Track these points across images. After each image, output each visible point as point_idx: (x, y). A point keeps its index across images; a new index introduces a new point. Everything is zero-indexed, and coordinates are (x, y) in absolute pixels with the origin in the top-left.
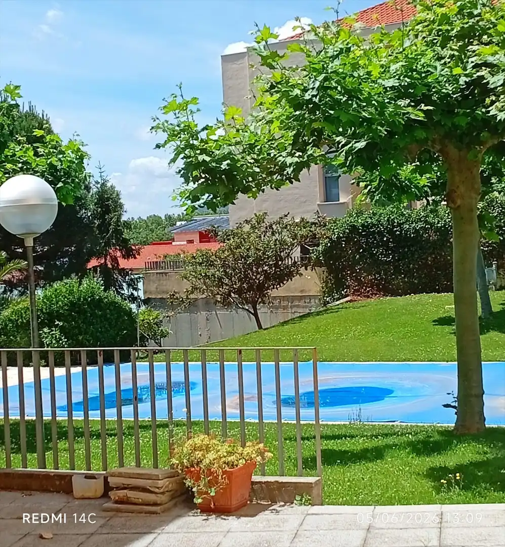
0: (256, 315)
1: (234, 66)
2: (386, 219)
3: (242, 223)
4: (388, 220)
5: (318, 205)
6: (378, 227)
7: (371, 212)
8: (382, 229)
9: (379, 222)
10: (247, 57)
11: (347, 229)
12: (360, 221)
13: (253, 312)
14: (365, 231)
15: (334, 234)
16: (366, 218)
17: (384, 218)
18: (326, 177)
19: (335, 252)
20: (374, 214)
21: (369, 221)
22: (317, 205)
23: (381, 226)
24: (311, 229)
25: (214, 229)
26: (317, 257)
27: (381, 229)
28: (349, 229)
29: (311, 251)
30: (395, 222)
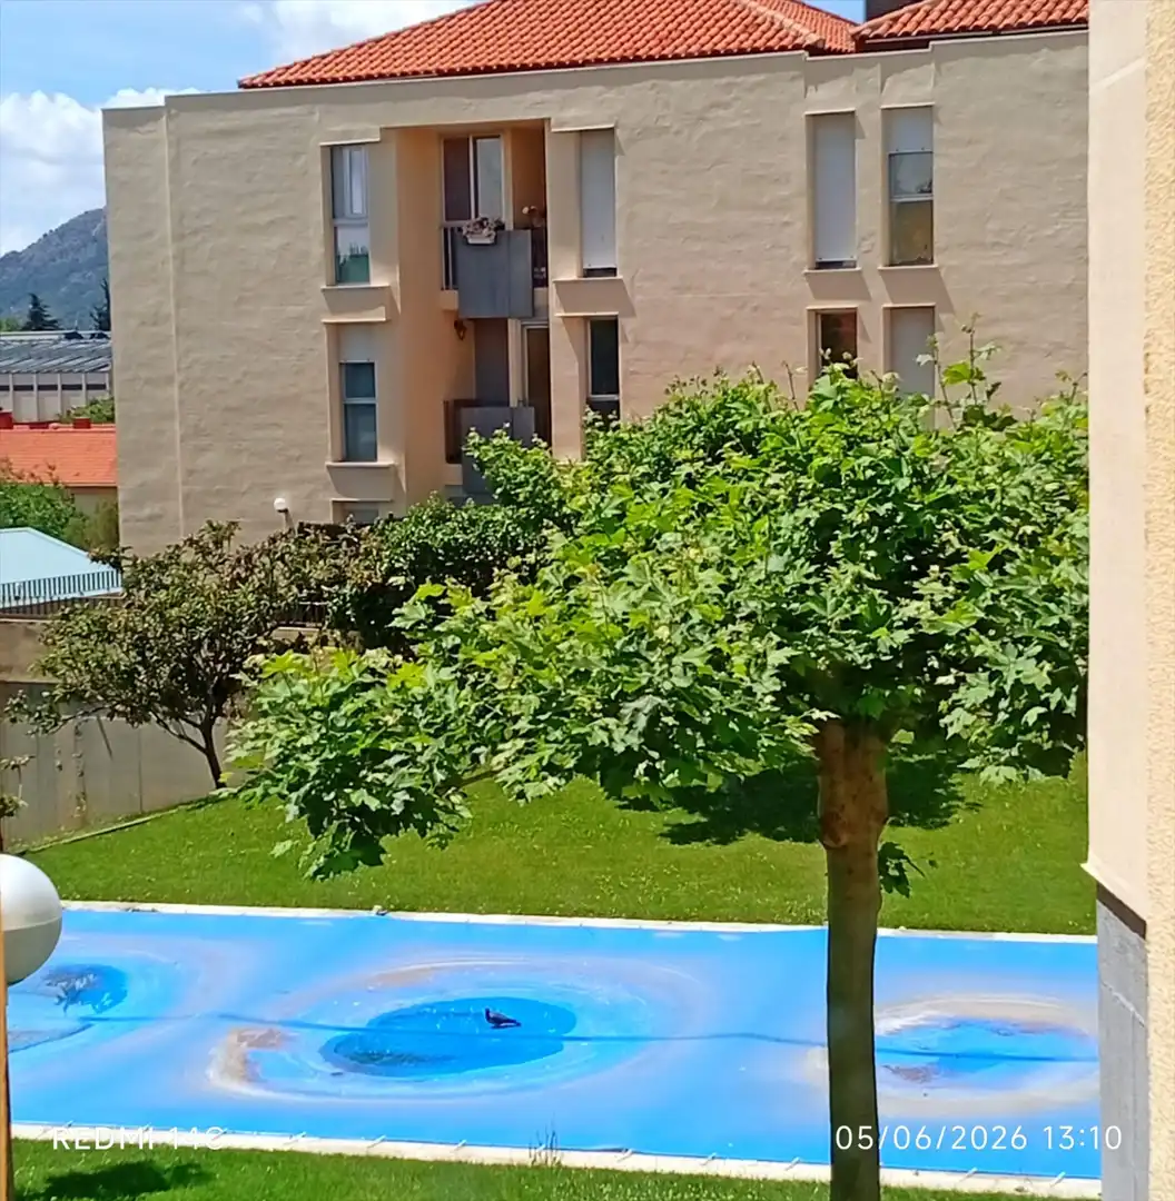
0: (209, 751)
1: (133, 135)
2: (499, 535)
3: (181, 544)
4: (504, 537)
5: (329, 467)
6: (482, 552)
7: (465, 516)
8: (491, 558)
9: (485, 539)
10: (164, 118)
11: (411, 551)
12: (439, 535)
13: (203, 744)
14: (451, 559)
15: (381, 560)
16: (454, 529)
17: (495, 532)
18: (346, 406)
19: (381, 600)
20: (473, 523)
21: (461, 537)
22: (325, 470)
23: (488, 549)
24: (338, 562)
25: (115, 554)
26: (339, 608)
27: (487, 556)
28: (415, 553)
29: (326, 595)
30: (519, 545)
